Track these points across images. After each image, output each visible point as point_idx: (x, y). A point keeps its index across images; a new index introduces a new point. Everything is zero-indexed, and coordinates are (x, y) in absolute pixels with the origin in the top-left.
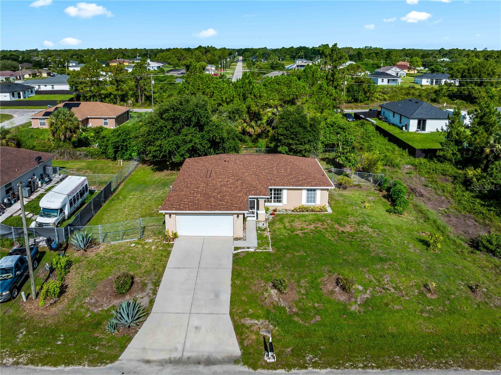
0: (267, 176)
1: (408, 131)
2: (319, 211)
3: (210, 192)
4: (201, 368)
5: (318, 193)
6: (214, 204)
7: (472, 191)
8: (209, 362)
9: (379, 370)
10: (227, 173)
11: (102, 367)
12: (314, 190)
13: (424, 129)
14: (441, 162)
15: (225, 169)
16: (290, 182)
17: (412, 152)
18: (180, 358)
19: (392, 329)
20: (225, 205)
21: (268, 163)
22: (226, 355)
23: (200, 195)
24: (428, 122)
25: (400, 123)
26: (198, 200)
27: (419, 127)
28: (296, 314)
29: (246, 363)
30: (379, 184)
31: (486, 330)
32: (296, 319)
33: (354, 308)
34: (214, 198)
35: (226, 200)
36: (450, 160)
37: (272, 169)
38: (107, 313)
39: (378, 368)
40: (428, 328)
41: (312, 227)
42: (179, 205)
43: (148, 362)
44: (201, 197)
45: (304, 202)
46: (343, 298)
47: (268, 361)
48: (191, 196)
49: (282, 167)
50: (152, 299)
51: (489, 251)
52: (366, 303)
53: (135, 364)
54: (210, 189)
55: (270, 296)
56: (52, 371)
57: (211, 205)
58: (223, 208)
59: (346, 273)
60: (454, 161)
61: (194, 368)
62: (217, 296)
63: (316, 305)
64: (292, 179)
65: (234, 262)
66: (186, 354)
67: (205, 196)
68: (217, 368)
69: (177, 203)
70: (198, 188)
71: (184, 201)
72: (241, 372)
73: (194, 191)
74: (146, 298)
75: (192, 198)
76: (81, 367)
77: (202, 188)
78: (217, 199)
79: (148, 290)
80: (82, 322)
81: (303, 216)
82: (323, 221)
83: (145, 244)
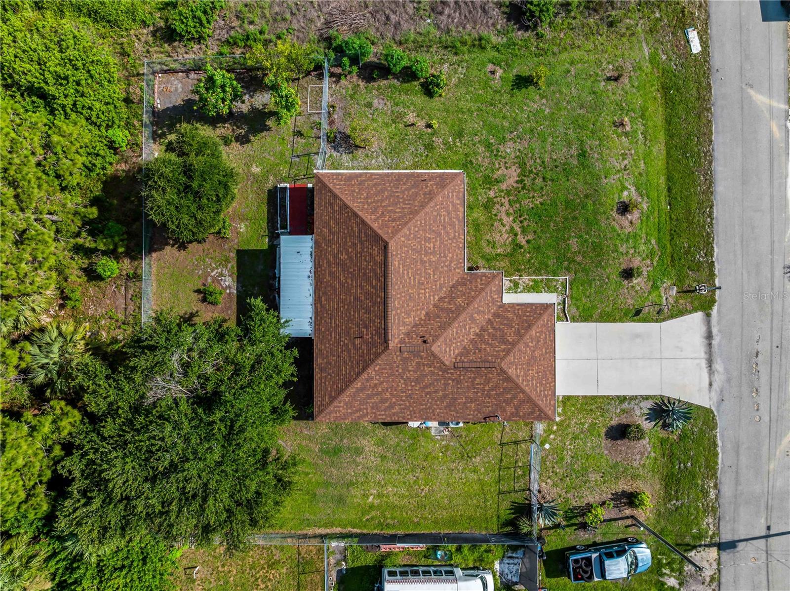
0: (441, 273)
3: (525, 358)
4: (714, 342)
6: (544, 350)
8: (709, 336)
10: (459, 337)
11: (717, 418)
15: (450, 340)
16: (454, 238)
18: (706, 360)
20: (546, 335)
21: (412, 269)
22: (702, 323)
23: (530, 372)
26: (537, 373)
29: (710, 307)
34: (534, 351)
35: (538, 334)
37: (425, 262)
38: (653, 438)
39: (711, 208)
41: (506, 220)
42: (546, 398)
43: (711, 385)
44: (533, 370)
48: (533, 384)
49: (421, 245)
50: (643, 399)
52: (640, 194)
53: (713, 394)
54: (521, 358)
55: (638, 284)
56: (723, 456)
57: (546, 353)
61: (715, 348)
62: (637, 336)
64: (447, 233)
65: (586, 320)
66: (703, 355)
67: (532, 363)
68: (715, 331)
69: (542, 401)
70: (518, 376)
71: (541, 391)
72: (719, 311)
73: (523, 380)
74: (642, 404)
75: (534, 382)
76: (718, 434)
77: (518, 371)
78: (536, 346)
79: (631, 406)
80: (659, 457)
81: (476, 226)
82: (492, 202)
83: (549, 431)
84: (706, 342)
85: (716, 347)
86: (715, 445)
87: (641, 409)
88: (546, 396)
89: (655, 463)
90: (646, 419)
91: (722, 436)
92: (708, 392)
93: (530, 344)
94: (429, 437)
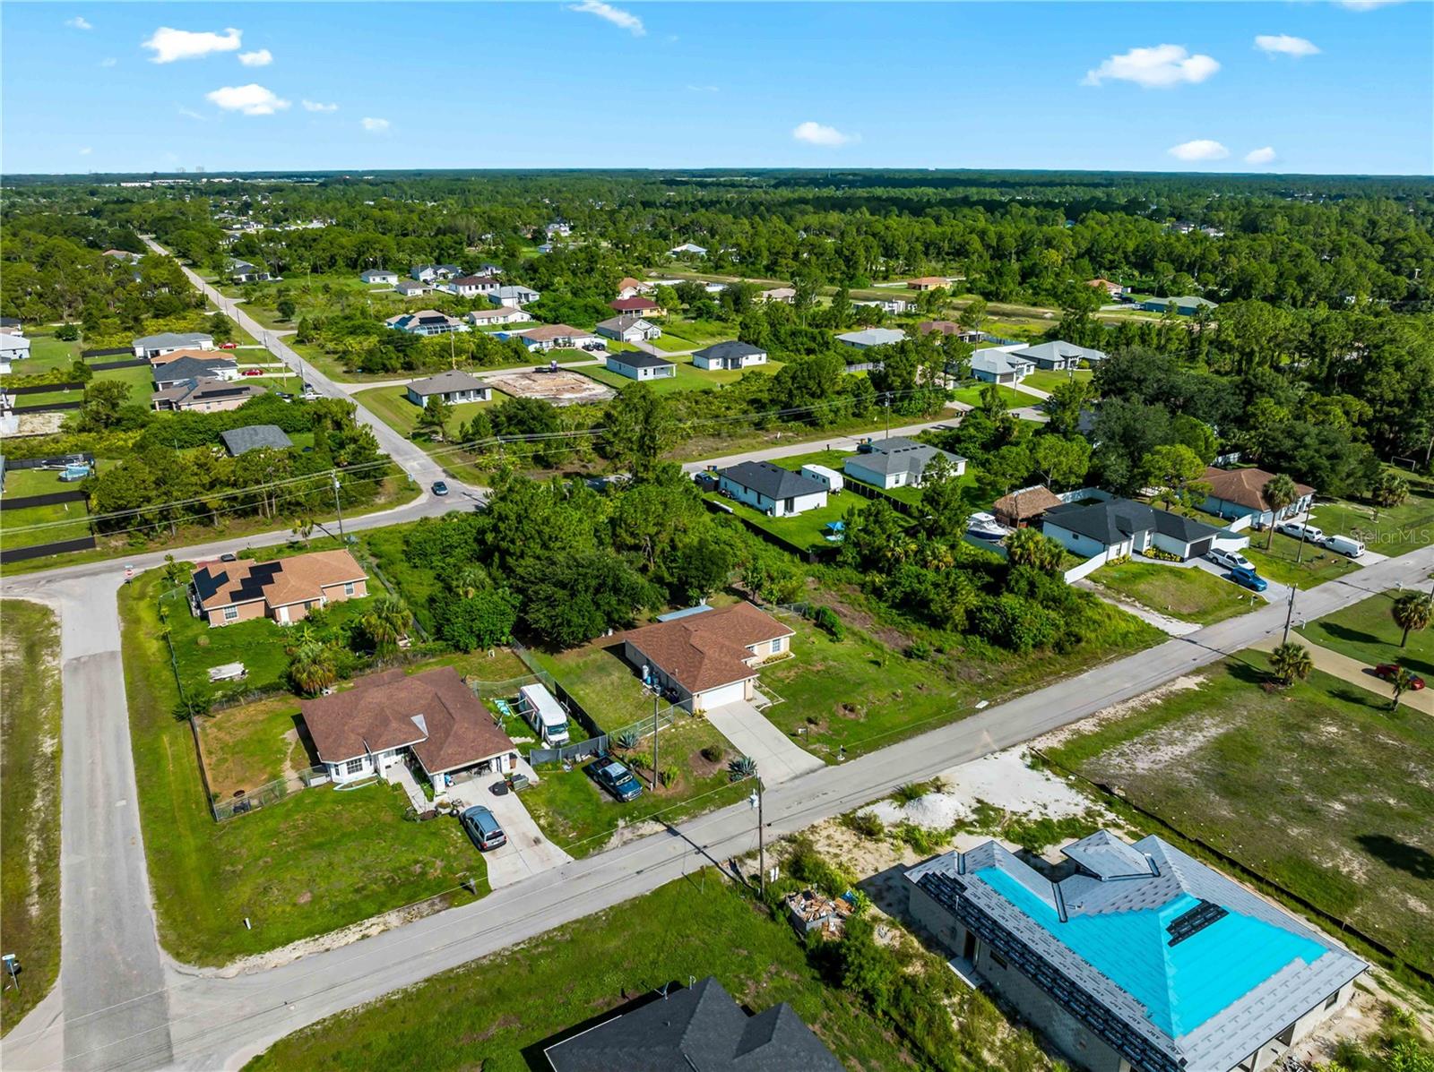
1: (775, 516)
2: (785, 658)
3: (718, 665)
4: (812, 774)
5: (782, 641)
6: (729, 675)
7: (886, 601)
12: (780, 638)
13: (792, 510)
14: (839, 568)
17: (805, 558)
18: (797, 775)
19: (888, 725)
24: (797, 500)
25: (759, 503)
27: (786, 508)
28: (833, 734)
30: (804, 612)
31: (935, 708)
32: (834, 736)
33: (862, 720)
34: (725, 670)
36: (850, 564)
40: (907, 718)
41: (792, 673)
43: (782, 783)
45: (771, 653)
46: (852, 716)
51: (919, 657)
52: (867, 715)
53: (777, 786)
57: (729, 677)
58: (739, 677)
59: (847, 700)
60: (853, 565)
63: (841, 725)
65: (766, 717)
66: (798, 772)
68: (820, 772)
69: (700, 682)
70: (706, 665)
71: (705, 680)
73: (705, 668)
74: (737, 757)
75: (708, 674)
77: (709, 664)
78: (728, 670)
79: (732, 752)
80: (709, 785)
81: (777, 666)
82: (796, 666)
83: (683, 726)
84: (809, 771)
85: (810, 776)
87: (735, 758)
88: (704, 683)
89: (703, 784)
90: (730, 764)
92: (777, 783)
93: (727, 667)
94: (639, 690)
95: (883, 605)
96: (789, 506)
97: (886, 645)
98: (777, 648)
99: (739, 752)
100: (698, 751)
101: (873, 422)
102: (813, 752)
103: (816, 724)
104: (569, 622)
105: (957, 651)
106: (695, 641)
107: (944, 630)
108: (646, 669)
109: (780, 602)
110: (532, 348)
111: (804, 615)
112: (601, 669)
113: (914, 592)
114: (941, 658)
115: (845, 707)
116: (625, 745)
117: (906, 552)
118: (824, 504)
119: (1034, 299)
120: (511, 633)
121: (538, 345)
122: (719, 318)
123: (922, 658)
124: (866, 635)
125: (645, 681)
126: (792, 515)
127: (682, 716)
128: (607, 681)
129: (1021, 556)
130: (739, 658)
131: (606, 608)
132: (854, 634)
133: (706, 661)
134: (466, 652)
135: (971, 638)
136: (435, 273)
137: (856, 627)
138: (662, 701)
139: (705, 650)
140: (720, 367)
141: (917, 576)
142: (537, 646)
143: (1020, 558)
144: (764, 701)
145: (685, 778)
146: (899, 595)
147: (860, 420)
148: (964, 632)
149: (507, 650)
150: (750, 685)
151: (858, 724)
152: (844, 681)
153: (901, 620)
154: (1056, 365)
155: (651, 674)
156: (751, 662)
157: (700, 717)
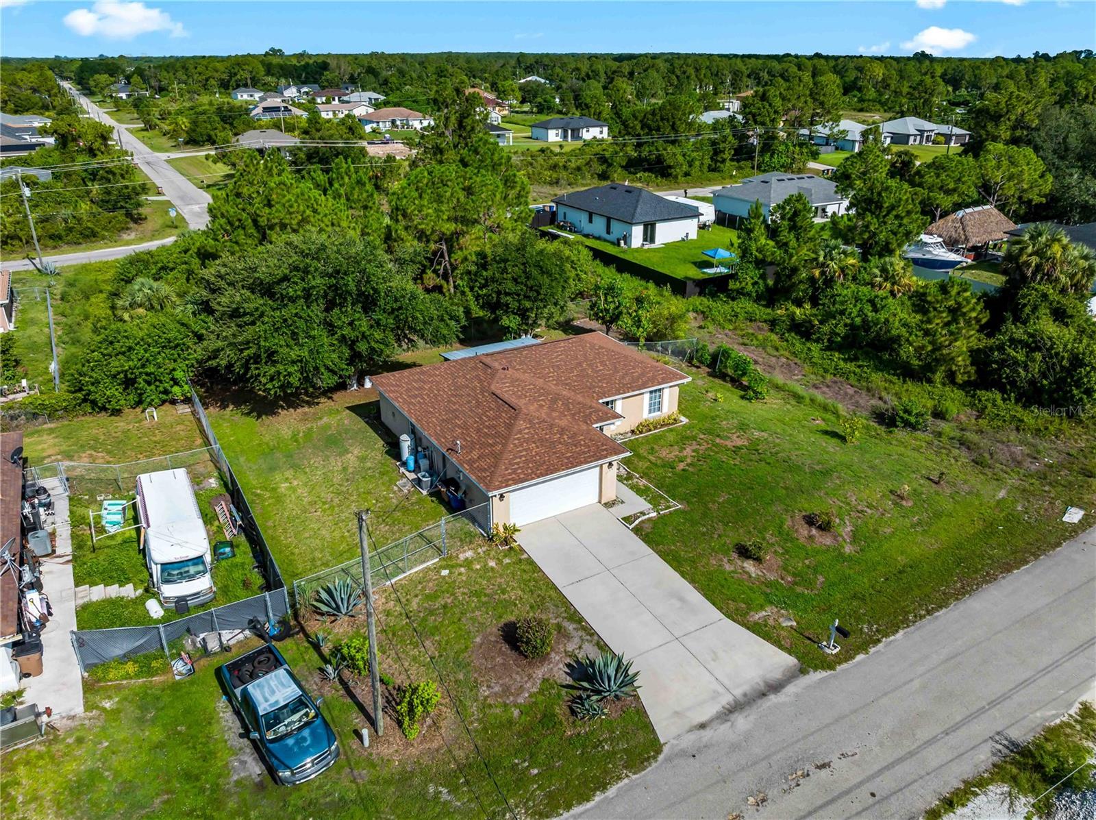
1: (630, 247)
2: (673, 424)
3: (546, 434)
4: (773, 699)
5: (666, 392)
6: (569, 454)
7: (817, 341)
8: (774, 687)
9: (944, 610)
10: (526, 392)
11: (654, 765)
12: (660, 390)
13: (652, 241)
14: (733, 299)
15: (518, 385)
18: (735, 701)
19: (902, 560)
20: (588, 452)
22: (782, 669)
23: (534, 445)
24: (660, 227)
25: (608, 232)
26: (537, 454)
27: (645, 239)
28: (795, 583)
29: (815, 668)
31: (979, 524)
32: (799, 589)
33: (848, 549)
34: (560, 443)
35: (582, 442)
36: (749, 295)
38: (544, 695)
39: (941, 607)
40: (932, 543)
41: (688, 451)
42: (513, 473)
43: (702, 726)
44: (537, 447)
45: (646, 415)
46: (827, 541)
47: (834, 652)
48: (521, 451)
50: (598, 642)
52: (855, 538)
53: (692, 737)
55: (749, 572)
56: (592, 809)
57: (568, 458)
58: (589, 457)
60: (754, 295)
61: (765, 704)
62: (682, 599)
63: (807, 562)
65: (647, 542)
66: (738, 692)
67: (545, 444)
68: (791, 689)
69: (506, 469)
70: (520, 432)
71: (518, 463)
72: (822, 680)
73: (518, 439)
74: (586, 646)
75: (524, 453)
76: (626, 781)
77: (527, 431)
78: (567, 444)
79: (574, 633)
80: (516, 728)
81: (657, 438)
82: (694, 438)
83: (468, 563)
84: (762, 687)
85: (769, 704)
86: (603, 787)
87: (580, 648)
88: (514, 471)
89: (502, 725)
90: (568, 666)
91: (630, 788)
92: (687, 727)
93: (565, 437)
94: (392, 482)
95: (815, 348)
96: (649, 236)
97: (840, 406)
98: (656, 406)
99: (590, 632)
100: (494, 629)
101: (731, 176)
102: (761, 630)
103: (758, 560)
104: (271, 354)
105: (966, 415)
106: (501, 387)
107: (930, 381)
108: (406, 442)
109: (652, 339)
110: (368, 128)
111: (690, 361)
112: (333, 442)
113: (866, 325)
114: (944, 426)
115: (810, 521)
116: (331, 606)
117: (842, 269)
118: (693, 236)
119: (860, 106)
120: (194, 382)
121: (374, 125)
122: (560, 112)
123: (914, 427)
124: (800, 389)
125: (404, 464)
126: (653, 246)
127: (467, 539)
128: (336, 464)
129: (1039, 267)
130: (588, 420)
131: (347, 331)
132: (778, 388)
133: (521, 424)
134: (117, 412)
135: (984, 394)
136: (299, 91)
137: (779, 379)
138: (432, 505)
139: (521, 403)
140: (559, 139)
141: (872, 302)
142: (237, 404)
143: (1034, 274)
144: (637, 504)
145: (459, 708)
146: (841, 330)
147: (716, 174)
148: (968, 387)
149: (184, 409)
150: (611, 474)
151: (841, 556)
152: (791, 467)
153: (851, 366)
154: (912, 139)
155: (415, 452)
156: (612, 429)
157: (506, 541)
